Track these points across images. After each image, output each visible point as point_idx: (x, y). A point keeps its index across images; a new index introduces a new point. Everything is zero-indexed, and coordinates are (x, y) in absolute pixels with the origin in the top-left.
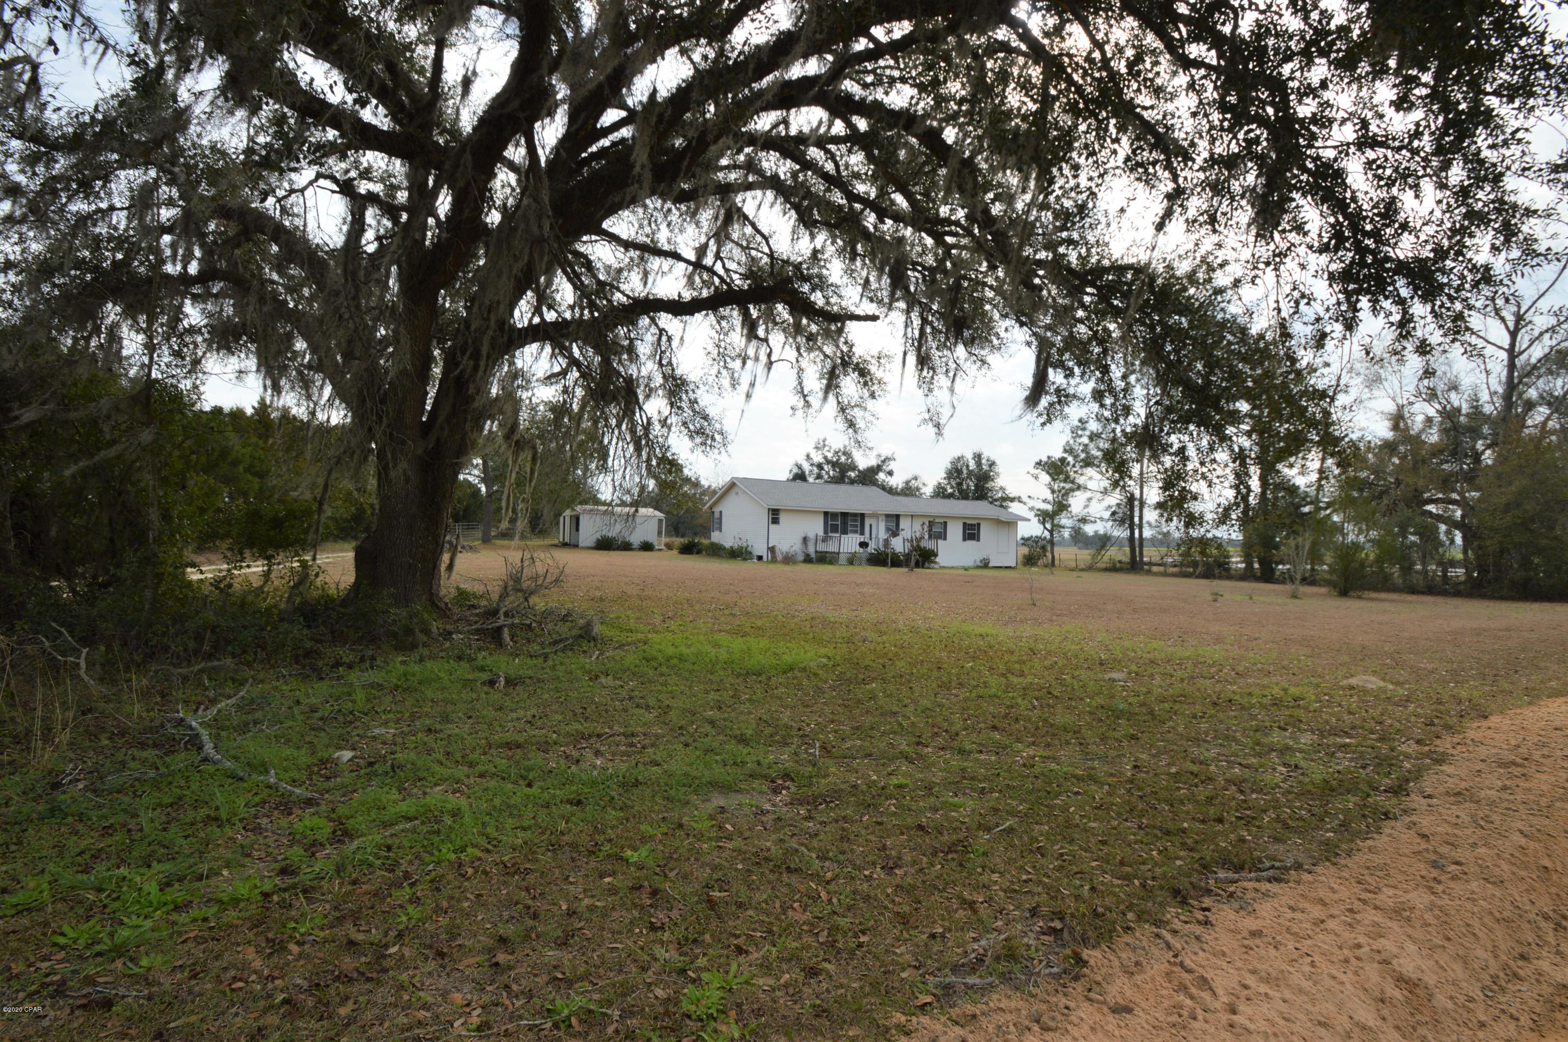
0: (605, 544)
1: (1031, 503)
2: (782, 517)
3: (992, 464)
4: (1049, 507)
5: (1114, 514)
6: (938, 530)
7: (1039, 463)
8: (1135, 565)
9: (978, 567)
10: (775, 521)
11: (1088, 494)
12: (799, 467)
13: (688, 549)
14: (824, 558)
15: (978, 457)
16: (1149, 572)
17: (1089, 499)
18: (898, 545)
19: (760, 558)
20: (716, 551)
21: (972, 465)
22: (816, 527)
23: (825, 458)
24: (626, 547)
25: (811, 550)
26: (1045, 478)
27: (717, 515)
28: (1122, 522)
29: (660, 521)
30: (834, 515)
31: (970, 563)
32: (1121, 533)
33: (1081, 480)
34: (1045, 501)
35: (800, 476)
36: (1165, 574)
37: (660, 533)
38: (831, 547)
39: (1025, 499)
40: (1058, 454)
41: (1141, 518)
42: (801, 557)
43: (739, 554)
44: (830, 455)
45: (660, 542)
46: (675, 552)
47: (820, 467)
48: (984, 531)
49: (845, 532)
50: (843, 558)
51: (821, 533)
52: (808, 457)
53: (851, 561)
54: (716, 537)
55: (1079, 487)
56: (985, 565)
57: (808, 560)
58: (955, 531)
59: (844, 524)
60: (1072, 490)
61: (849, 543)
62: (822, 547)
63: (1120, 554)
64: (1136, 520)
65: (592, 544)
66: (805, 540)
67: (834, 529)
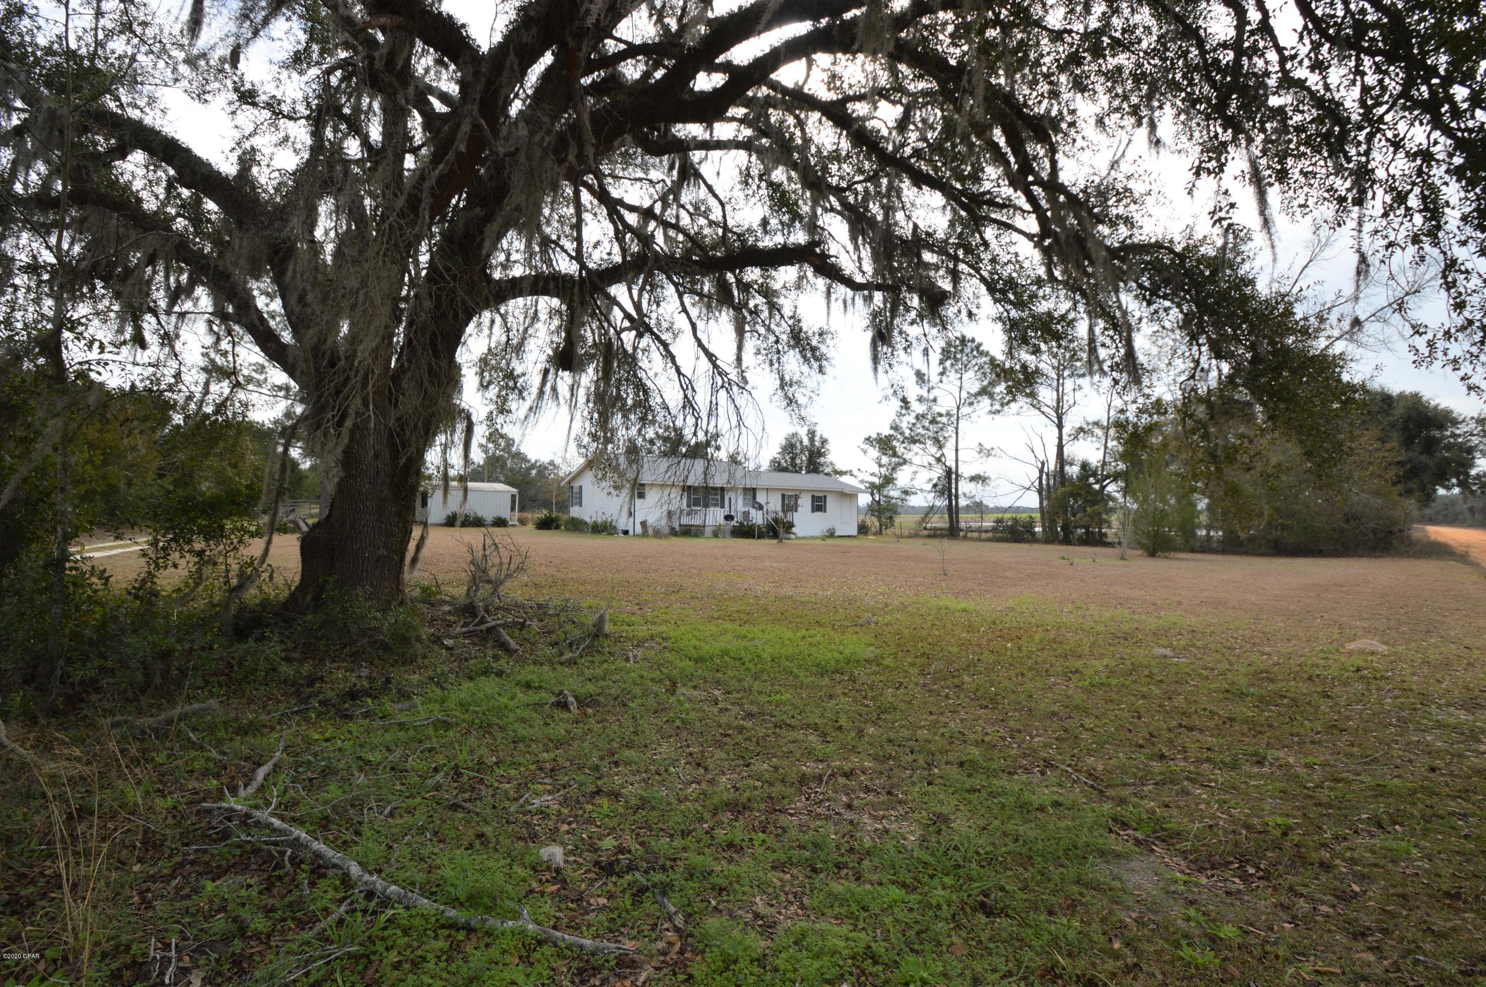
1: (861, 476)
2: (648, 492)
3: (824, 442)
4: (877, 481)
5: (935, 486)
6: (790, 503)
7: (868, 440)
8: (953, 532)
9: (827, 537)
10: (641, 495)
11: (914, 468)
13: (546, 524)
14: (687, 532)
15: (811, 435)
16: (965, 537)
17: (915, 473)
18: (758, 518)
19: (626, 532)
20: (577, 526)
21: (806, 441)
22: (679, 501)
24: (479, 523)
25: (676, 525)
26: (874, 453)
27: (576, 490)
28: (942, 493)
29: (513, 496)
30: (695, 489)
31: (818, 533)
32: (941, 503)
33: (908, 456)
34: (872, 474)
36: (979, 539)
37: (513, 509)
38: (697, 521)
39: (855, 472)
40: (886, 431)
41: (957, 489)
42: (666, 530)
43: (603, 529)
45: (513, 518)
46: (530, 526)
48: (831, 503)
49: (706, 506)
50: (708, 531)
51: (684, 507)
53: (716, 535)
54: (575, 512)
55: (905, 462)
56: (831, 534)
57: (673, 533)
58: (805, 503)
59: (706, 497)
60: (901, 464)
61: (714, 516)
62: (685, 521)
63: (939, 522)
64: (953, 491)
65: (444, 523)
66: (671, 515)
67: (696, 504)
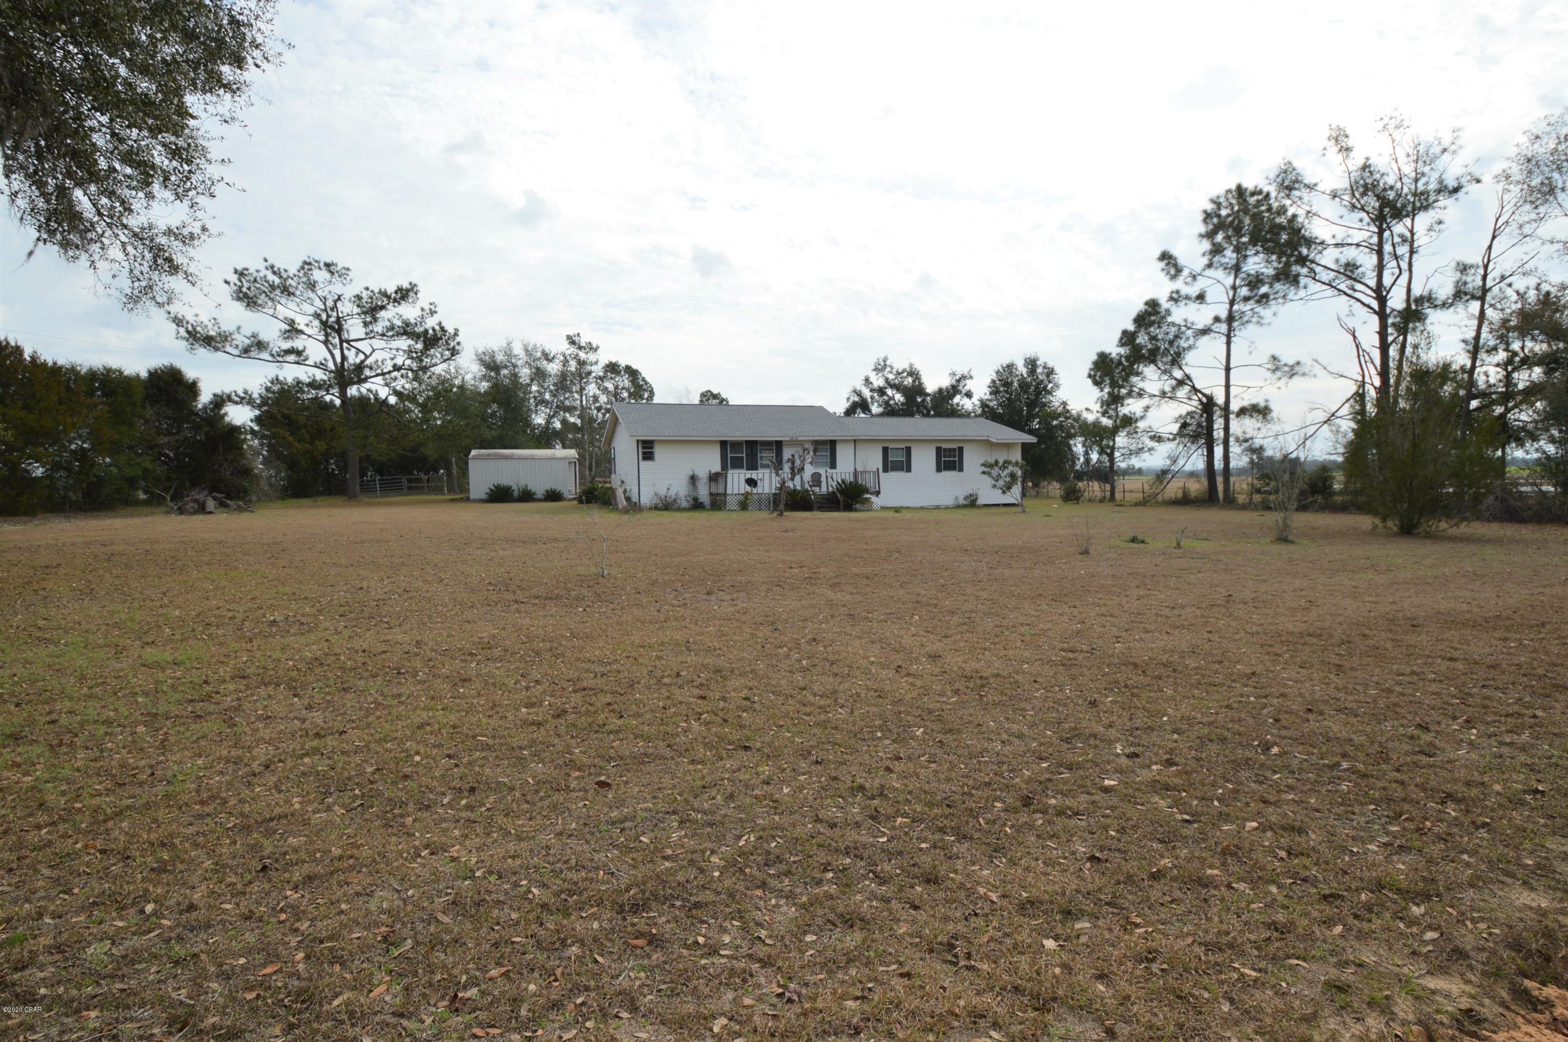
0: (500, 495)
2: (658, 451)
5: (1184, 425)
6: (898, 458)
9: (958, 507)
10: (648, 456)
12: (859, 394)
14: (715, 502)
15: (1032, 364)
22: (711, 461)
23: (887, 380)
24: (527, 496)
25: (701, 493)
28: (1195, 437)
29: (572, 464)
30: (736, 445)
31: (950, 502)
35: (859, 405)
38: (721, 487)
41: (1227, 429)
42: (687, 503)
44: (891, 377)
47: (881, 391)
48: (969, 457)
49: (753, 467)
50: (731, 502)
51: (716, 467)
52: (867, 381)
53: (744, 505)
56: (972, 502)
57: (697, 506)
58: (924, 459)
59: (752, 455)
61: (737, 481)
62: (717, 488)
64: (1219, 434)
65: (484, 497)
66: (693, 479)
67: (736, 463)
